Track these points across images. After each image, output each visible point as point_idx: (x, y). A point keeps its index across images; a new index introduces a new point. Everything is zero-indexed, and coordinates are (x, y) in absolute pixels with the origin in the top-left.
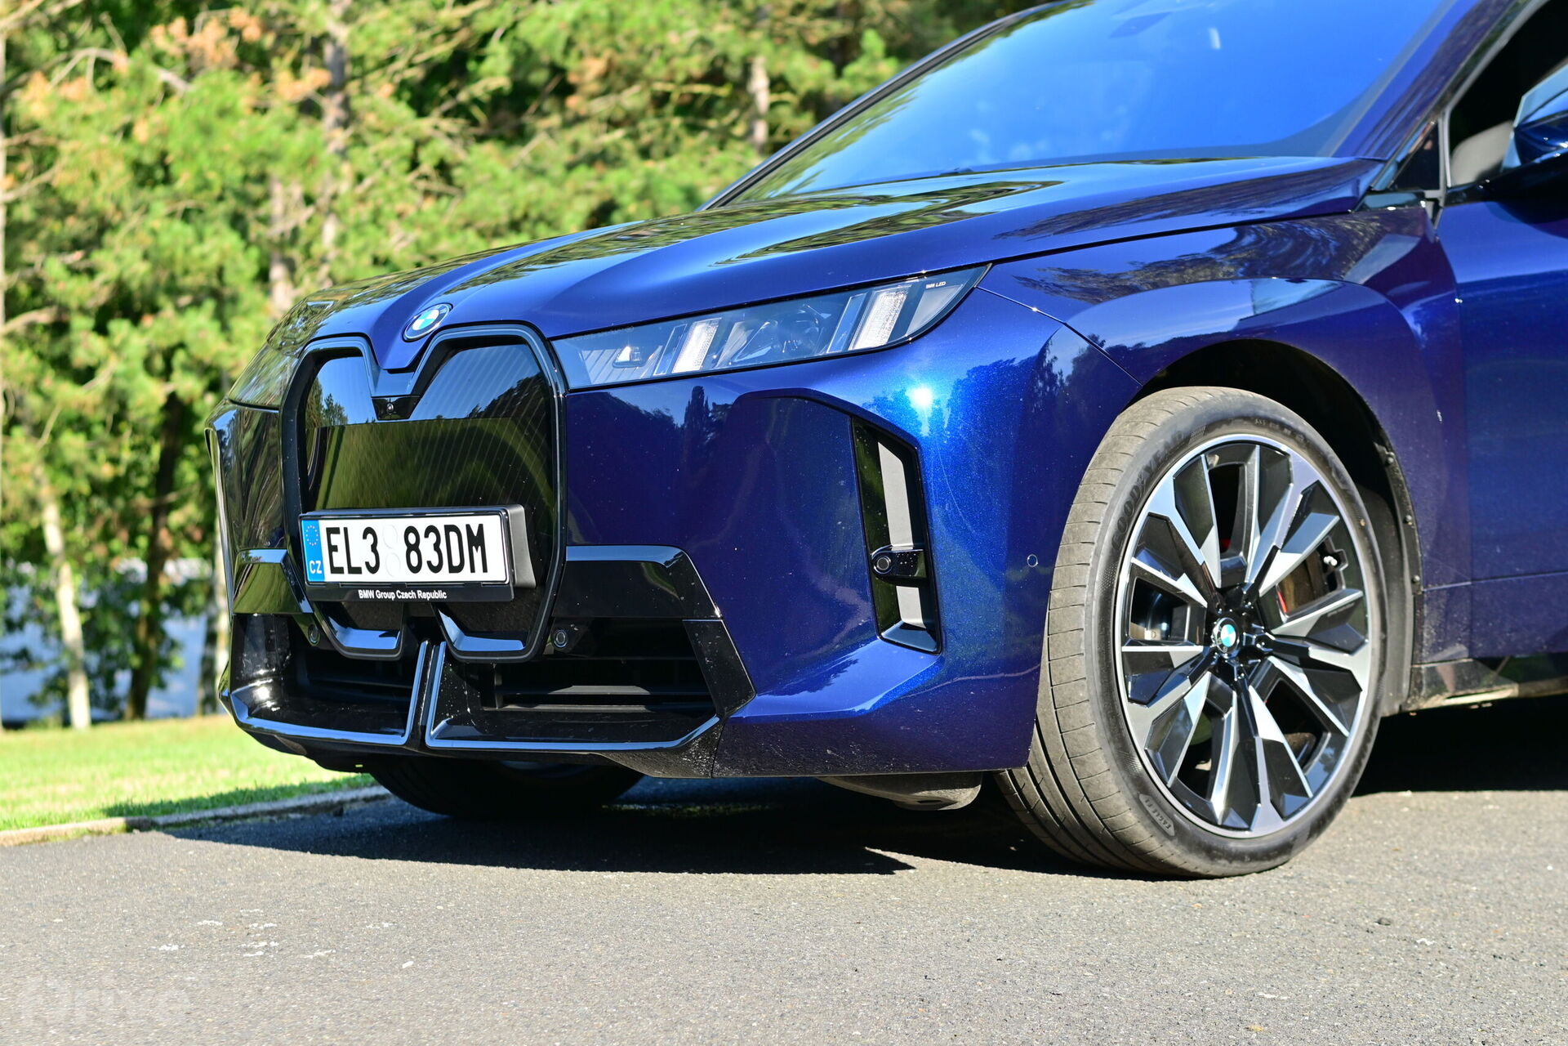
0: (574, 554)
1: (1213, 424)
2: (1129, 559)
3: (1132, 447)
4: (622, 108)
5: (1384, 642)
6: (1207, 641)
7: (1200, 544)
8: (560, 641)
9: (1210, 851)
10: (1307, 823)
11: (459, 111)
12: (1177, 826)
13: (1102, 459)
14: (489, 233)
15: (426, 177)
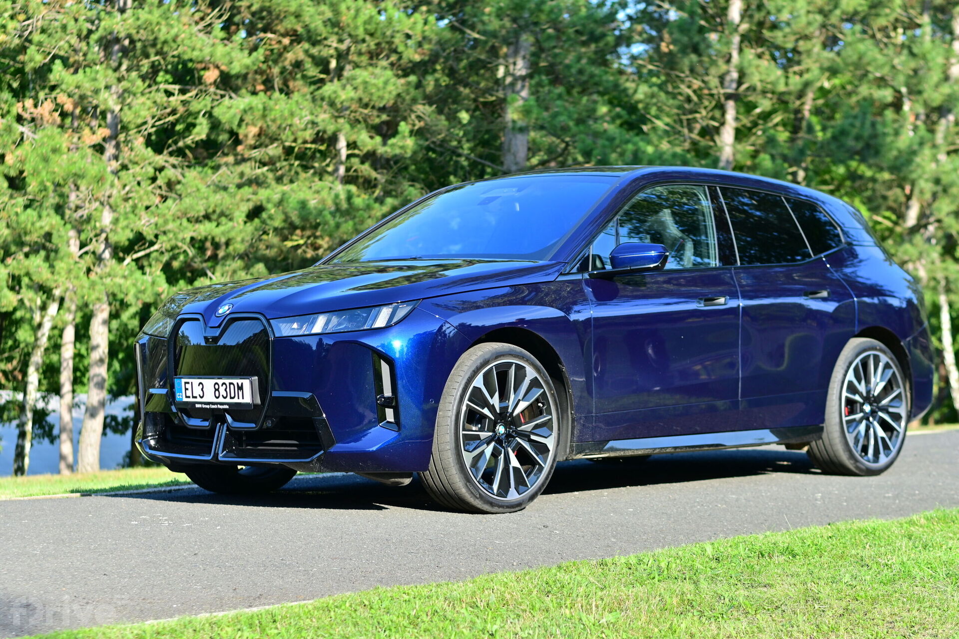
0: (275, 394)
1: (498, 356)
2: (466, 402)
3: (469, 363)
4: (268, 154)
5: (559, 435)
6: (494, 431)
7: (492, 397)
8: (269, 424)
9: (492, 504)
10: (528, 496)
11: (180, 153)
12: (480, 494)
13: (458, 367)
14: (193, 220)
15: (160, 187)
